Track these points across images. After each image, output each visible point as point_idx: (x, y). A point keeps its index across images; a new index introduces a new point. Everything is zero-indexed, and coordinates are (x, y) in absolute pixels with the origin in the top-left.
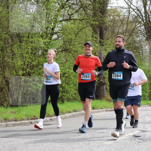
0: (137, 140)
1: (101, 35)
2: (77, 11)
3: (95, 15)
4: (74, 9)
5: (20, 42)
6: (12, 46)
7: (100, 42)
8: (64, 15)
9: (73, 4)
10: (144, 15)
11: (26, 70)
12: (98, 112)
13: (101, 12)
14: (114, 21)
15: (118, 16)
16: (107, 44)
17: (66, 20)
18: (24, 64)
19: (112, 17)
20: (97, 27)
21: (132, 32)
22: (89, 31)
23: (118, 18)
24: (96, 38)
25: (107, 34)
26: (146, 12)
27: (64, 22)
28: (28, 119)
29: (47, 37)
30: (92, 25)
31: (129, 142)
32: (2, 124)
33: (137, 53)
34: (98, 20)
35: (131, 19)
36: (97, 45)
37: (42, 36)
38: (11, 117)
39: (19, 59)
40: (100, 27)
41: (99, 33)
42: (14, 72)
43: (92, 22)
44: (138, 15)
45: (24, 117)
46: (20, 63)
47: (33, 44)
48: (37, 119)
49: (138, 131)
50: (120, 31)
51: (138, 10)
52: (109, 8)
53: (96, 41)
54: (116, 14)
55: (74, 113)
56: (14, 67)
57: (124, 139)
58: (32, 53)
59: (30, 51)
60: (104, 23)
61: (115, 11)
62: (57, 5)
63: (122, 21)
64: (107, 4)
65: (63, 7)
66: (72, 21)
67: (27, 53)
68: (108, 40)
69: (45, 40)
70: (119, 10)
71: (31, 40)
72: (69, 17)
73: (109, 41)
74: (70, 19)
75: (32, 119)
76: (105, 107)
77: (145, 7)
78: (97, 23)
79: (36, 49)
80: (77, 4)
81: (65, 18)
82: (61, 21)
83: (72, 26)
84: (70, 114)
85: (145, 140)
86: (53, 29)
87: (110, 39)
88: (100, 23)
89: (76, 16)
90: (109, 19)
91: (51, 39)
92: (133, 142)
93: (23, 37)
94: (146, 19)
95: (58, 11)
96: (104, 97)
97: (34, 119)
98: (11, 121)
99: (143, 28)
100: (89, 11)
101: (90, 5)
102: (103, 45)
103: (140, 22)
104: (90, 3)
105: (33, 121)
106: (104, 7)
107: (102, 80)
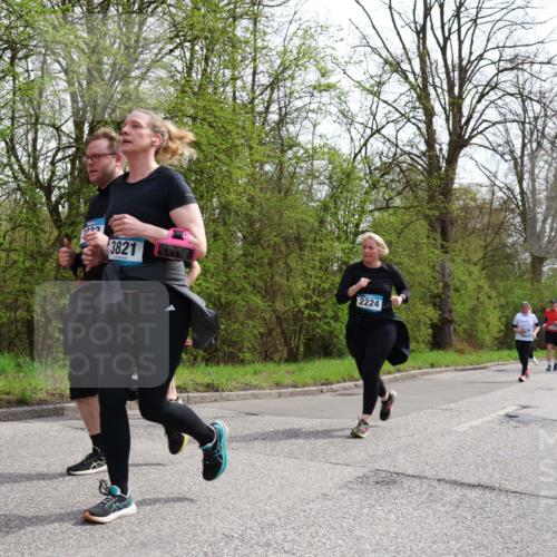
0: (513, 423)
1: (444, 235)
2: (399, 193)
3: (431, 199)
4: (393, 189)
5: (301, 249)
6: (286, 256)
7: (442, 247)
8: (376, 201)
9: (392, 181)
10: (519, 197)
11: (311, 298)
12: (441, 372)
13: (442, 194)
14: (465, 208)
15: (474, 199)
16: (454, 251)
17: (379, 209)
18: (308, 286)
19: (461, 202)
20: (437, 219)
21: (500, 228)
22: (421, 227)
23: (473, 203)
24: (434, 239)
25: (454, 232)
26: (522, 192)
27: (377, 214)
28: (316, 385)
29: (347, 238)
30: (426, 217)
31: (497, 427)
32: (273, 392)
33: (509, 266)
34: (437, 208)
35: (496, 204)
36: (437, 252)
37: (338, 238)
38: (288, 380)
39: (298, 279)
40: (442, 221)
41: (439, 230)
42: (291, 302)
43: (427, 212)
44: (508, 197)
45: (309, 380)
46: (300, 285)
47: (323, 253)
48: (332, 384)
49: (515, 408)
50: (478, 226)
51: (508, 189)
52: (456, 186)
53: (434, 245)
54: (469, 196)
55: (397, 375)
56: (290, 294)
57: (489, 422)
58: (321, 268)
59: (318, 264)
60: (448, 213)
61: (466, 190)
62: (364, 182)
63: (481, 208)
64: (453, 179)
65: (374, 186)
66: (391, 211)
67: (313, 268)
68: (456, 242)
69: (345, 246)
70: (474, 188)
71: (319, 245)
72: (385, 205)
73: (457, 245)
74: (388, 207)
75: (322, 384)
76: (453, 364)
77: (520, 183)
78: (436, 213)
79: (328, 260)
80: (399, 181)
81: (379, 205)
82: (371, 211)
83: (392, 219)
84: (391, 376)
85: (526, 423)
86: (357, 225)
87: (460, 241)
88: (441, 214)
89: (398, 202)
90: (456, 205)
91: (354, 242)
92: (505, 426)
93: (306, 241)
94: (524, 205)
95: (366, 193)
96: (451, 345)
97: (327, 384)
98: (287, 387)
99: (518, 219)
100: (420, 193)
101: (423, 181)
102: (447, 252)
103: (512, 211)
104: (423, 178)
105: (324, 387)
106: (447, 184)
107: (446, 316)
